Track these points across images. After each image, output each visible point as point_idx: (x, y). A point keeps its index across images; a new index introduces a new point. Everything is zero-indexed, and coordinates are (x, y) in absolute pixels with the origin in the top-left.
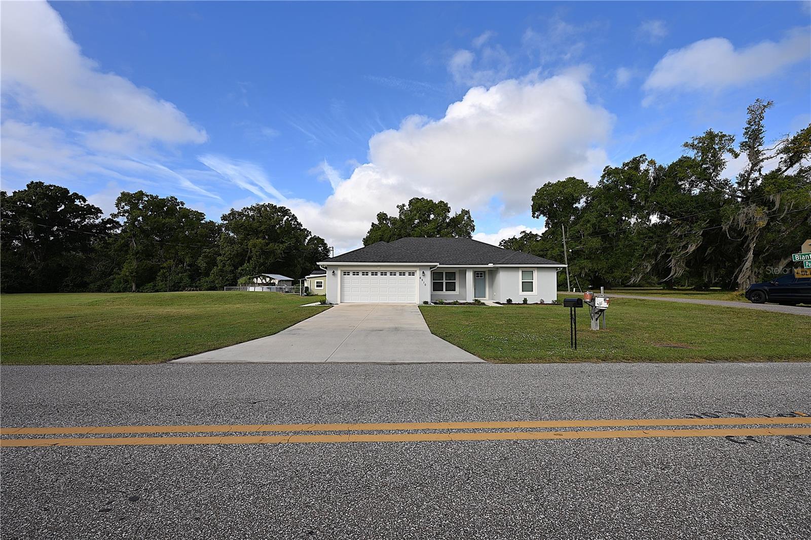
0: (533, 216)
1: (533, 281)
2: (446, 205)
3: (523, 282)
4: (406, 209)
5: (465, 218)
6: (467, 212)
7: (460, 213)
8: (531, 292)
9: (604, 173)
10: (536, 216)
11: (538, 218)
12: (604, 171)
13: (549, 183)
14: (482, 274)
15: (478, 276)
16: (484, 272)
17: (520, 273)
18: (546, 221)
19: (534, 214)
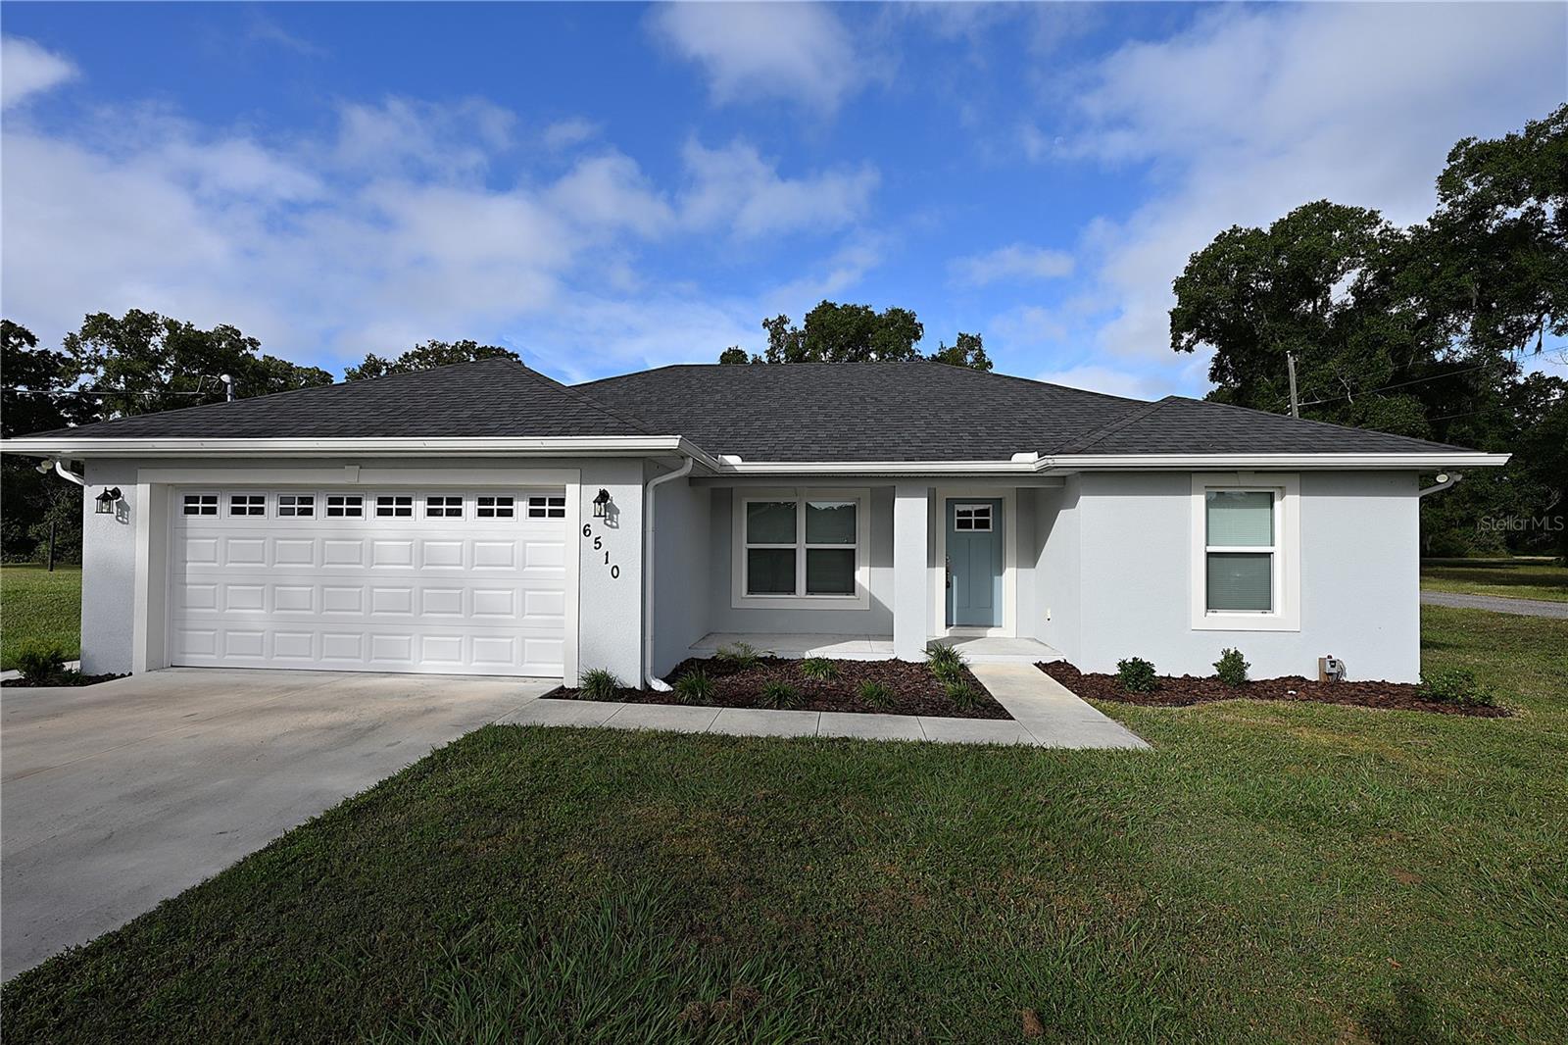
0: (1173, 345)
1: (1277, 550)
2: (909, 319)
3: (1209, 555)
4: (789, 332)
5: (970, 359)
6: (974, 343)
7: (955, 345)
8: (1257, 615)
9: (1448, 167)
10: (1183, 343)
11: (1189, 349)
12: (1453, 156)
13: (1235, 229)
14: (985, 512)
15: (962, 524)
16: (998, 503)
17: (1198, 501)
18: (1217, 360)
19: (1177, 338)
